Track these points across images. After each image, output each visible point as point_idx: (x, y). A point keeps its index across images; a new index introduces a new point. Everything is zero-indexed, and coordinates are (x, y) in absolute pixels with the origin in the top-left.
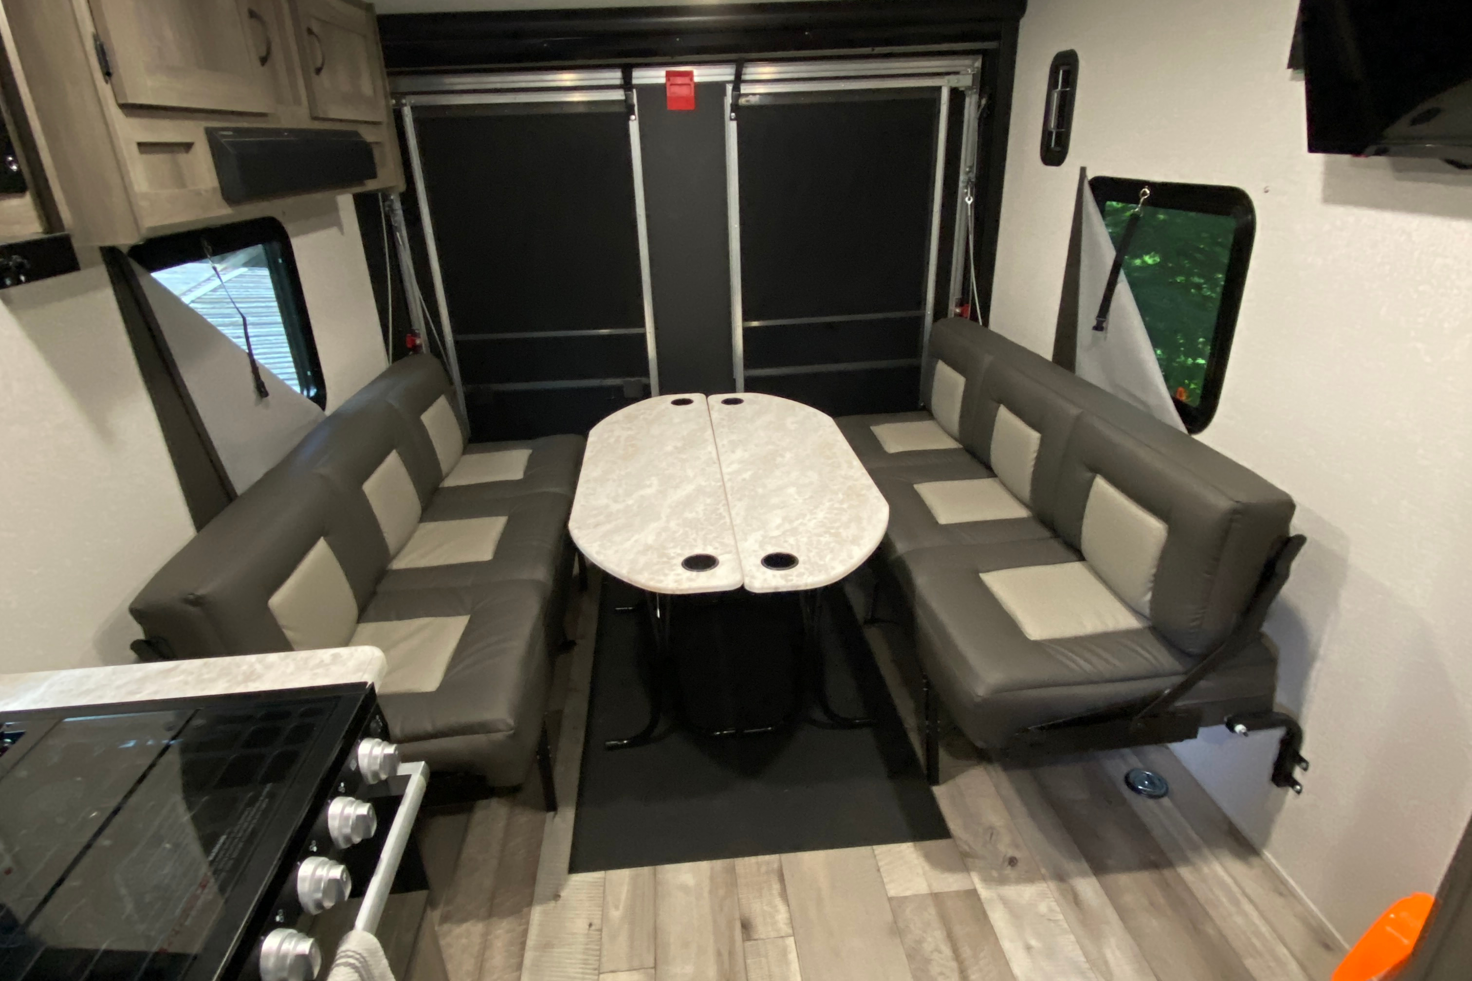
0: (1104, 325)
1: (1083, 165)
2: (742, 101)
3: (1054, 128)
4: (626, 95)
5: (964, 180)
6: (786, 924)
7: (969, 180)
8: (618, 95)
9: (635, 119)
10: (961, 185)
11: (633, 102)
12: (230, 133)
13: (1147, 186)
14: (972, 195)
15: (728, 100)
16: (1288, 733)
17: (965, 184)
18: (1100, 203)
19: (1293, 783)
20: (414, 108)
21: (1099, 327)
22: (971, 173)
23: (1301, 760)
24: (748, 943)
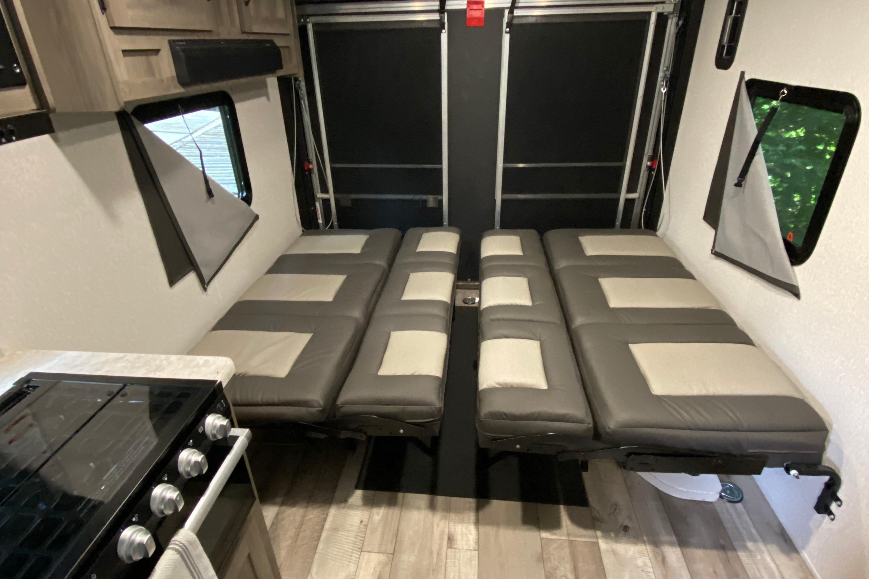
0: (743, 183)
1: (743, 70)
2: (515, 21)
3: (726, 43)
4: (440, 17)
5: (662, 76)
6: (473, 542)
7: (665, 75)
8: (436, 17)
9: (445, 32)
10: (659, 79)
11: (444, 21)
12: (184, 43)
13: (785, 88)
14: (666, 86)
15: (506, 20)
16: (830, 480)
17: (662, 79)
18: (752, 97)
19: (830, 513)
20: (314, 25)
21: (738, 185)
22: (667, 71)
23: (837, 499)
24: (450, 550)
